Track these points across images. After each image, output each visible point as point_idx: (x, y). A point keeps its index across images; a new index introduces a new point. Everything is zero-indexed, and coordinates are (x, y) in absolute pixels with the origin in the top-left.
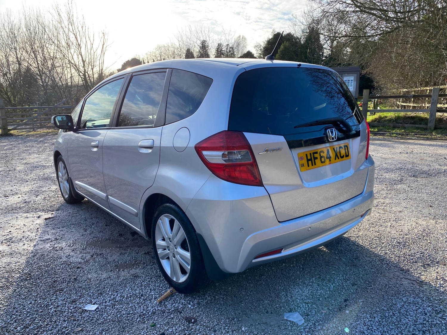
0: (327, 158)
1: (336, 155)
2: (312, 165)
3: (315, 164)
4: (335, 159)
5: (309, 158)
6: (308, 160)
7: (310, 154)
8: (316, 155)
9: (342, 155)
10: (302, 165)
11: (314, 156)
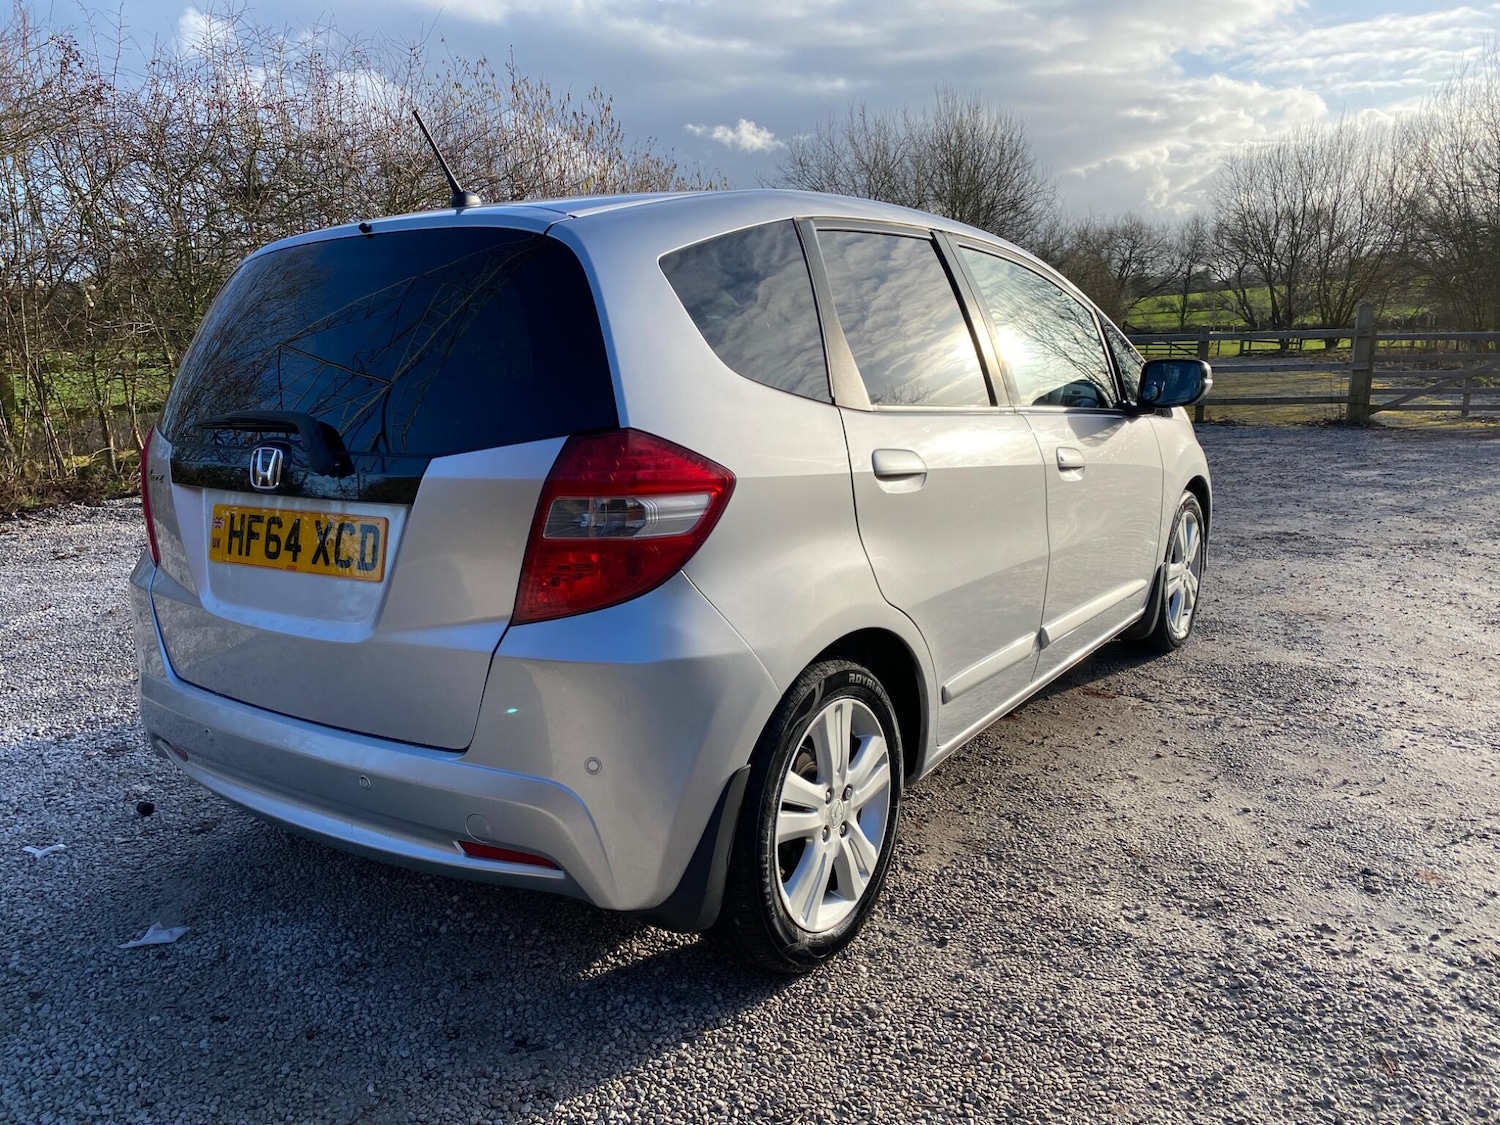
0: (288, 548)
1: (322, 550)
2: (240, 553)
3: (248, 554)
4: (315, 561)
5: (237, 527)
6: (233, 534)
7: (243, 516)
8: (256, 527)
9: (343, 557)
10: (216, 543)
11: (250, 527)
